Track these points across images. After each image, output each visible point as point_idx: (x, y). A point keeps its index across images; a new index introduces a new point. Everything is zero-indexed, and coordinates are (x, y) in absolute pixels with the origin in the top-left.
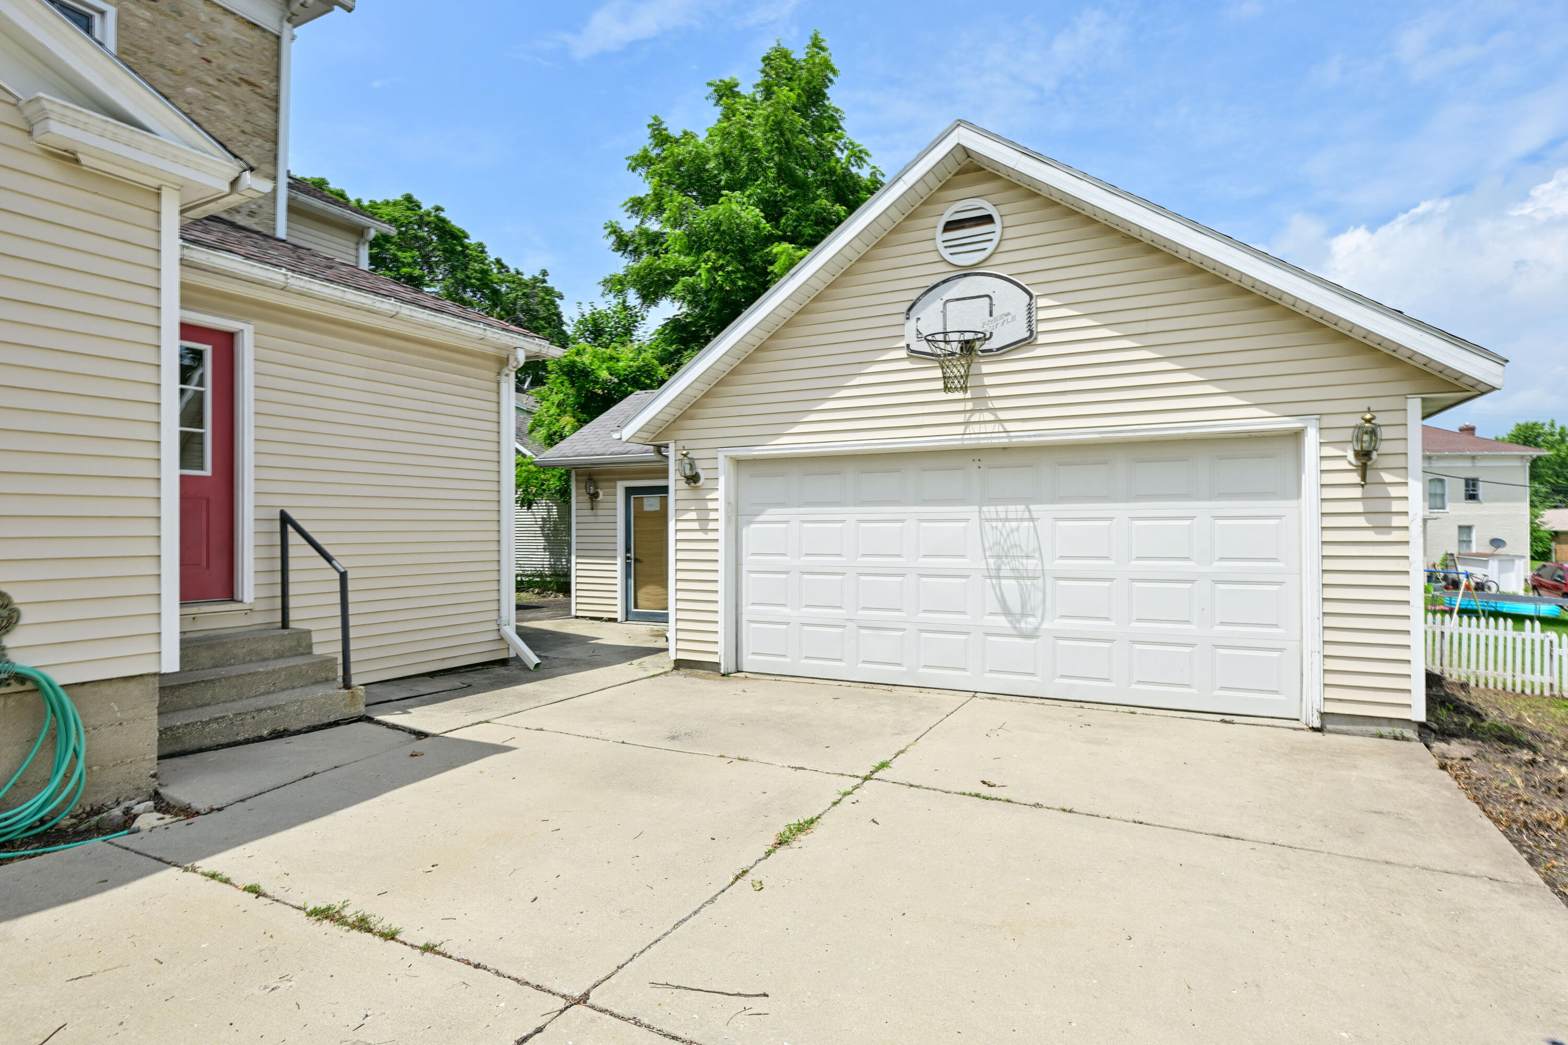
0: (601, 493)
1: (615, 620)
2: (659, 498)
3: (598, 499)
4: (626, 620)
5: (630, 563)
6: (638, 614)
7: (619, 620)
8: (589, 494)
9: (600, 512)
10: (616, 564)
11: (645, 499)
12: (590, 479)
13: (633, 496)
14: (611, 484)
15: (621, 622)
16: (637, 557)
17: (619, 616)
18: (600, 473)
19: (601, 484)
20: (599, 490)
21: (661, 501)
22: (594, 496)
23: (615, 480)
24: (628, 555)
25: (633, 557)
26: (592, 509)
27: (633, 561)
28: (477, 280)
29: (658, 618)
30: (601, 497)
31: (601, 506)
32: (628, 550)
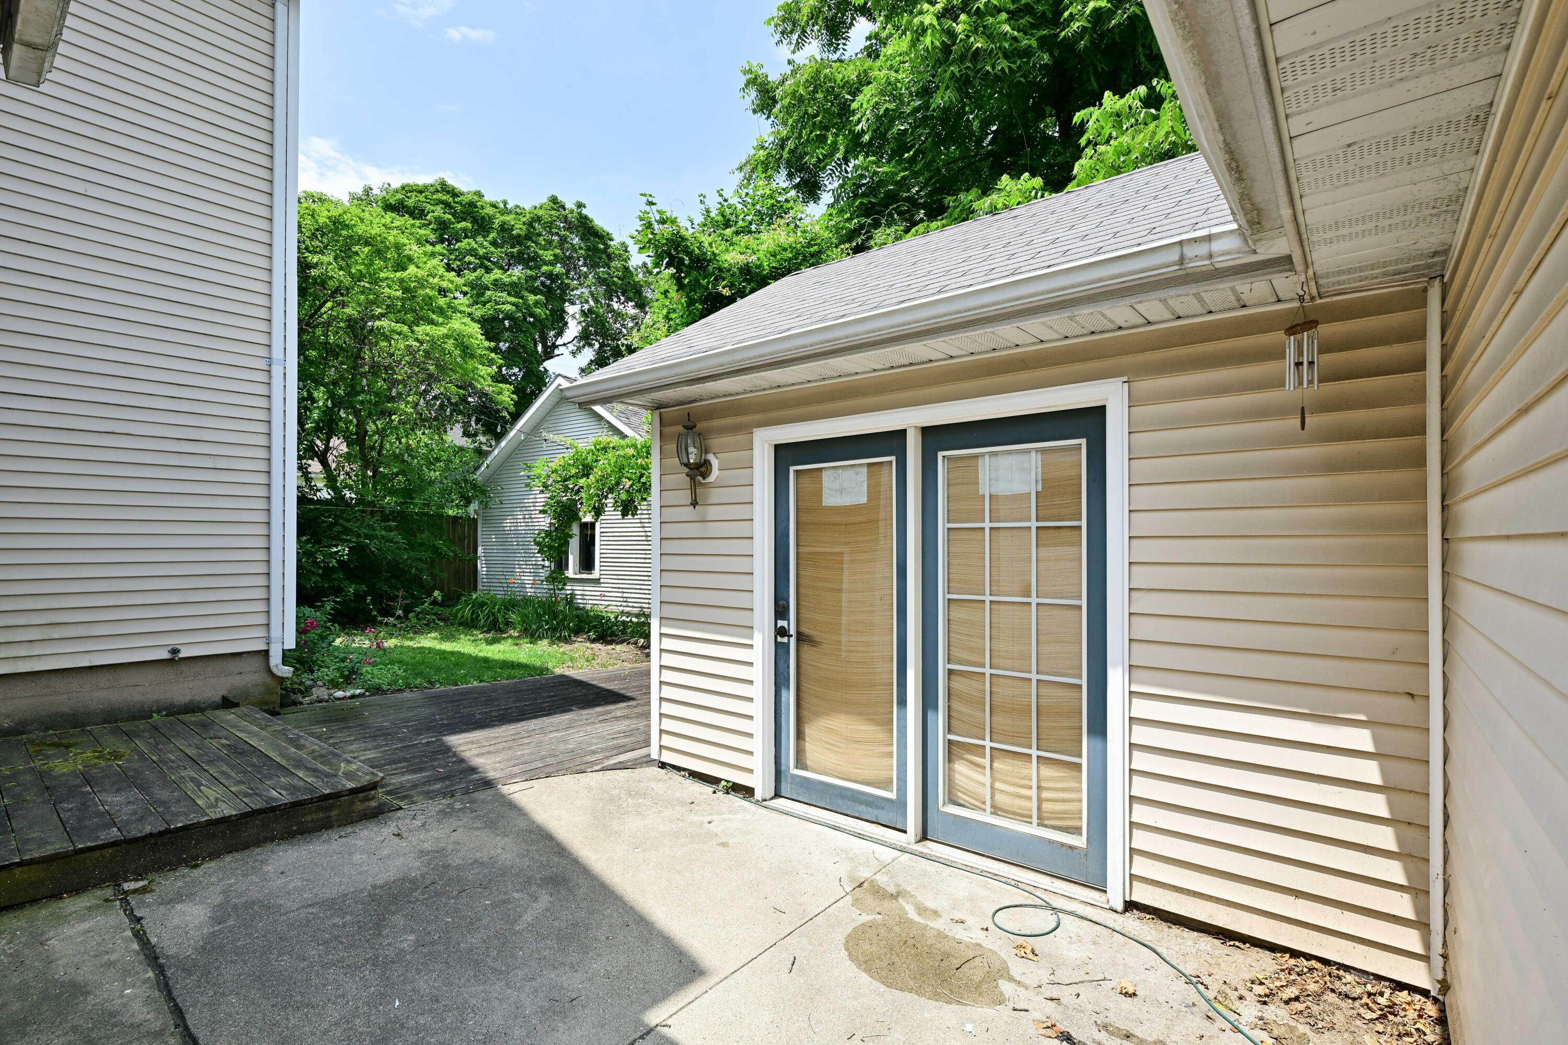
0: (715, 463)
1: (747, 792)
2: (865, 470)
3: (712, 478)
4: (777, 795)
5: (787, 645)
6: (806, 784)
7: (758, 795)
8: (687, 465)
9: (713, 512)
10: (751, 646)
11: (825, 476)
12: (690, 428)
13: (792, 469)
14: (740, 438)
15: (761, 803)
16: (805, 630)
17: (760, 782)
18: (713, 413)
19: (716, 442)
20: (711, 457)
21: (870, 476)
22: (700, 470)
23: (748, 429)
24: (781, 623)
25: (792, 631)
26: (694, 504)
27: (793, 641)
28: (619, 278)
29: (863, 808)
30: (715, 474)
31: (716, 495)
32: (781, 611)
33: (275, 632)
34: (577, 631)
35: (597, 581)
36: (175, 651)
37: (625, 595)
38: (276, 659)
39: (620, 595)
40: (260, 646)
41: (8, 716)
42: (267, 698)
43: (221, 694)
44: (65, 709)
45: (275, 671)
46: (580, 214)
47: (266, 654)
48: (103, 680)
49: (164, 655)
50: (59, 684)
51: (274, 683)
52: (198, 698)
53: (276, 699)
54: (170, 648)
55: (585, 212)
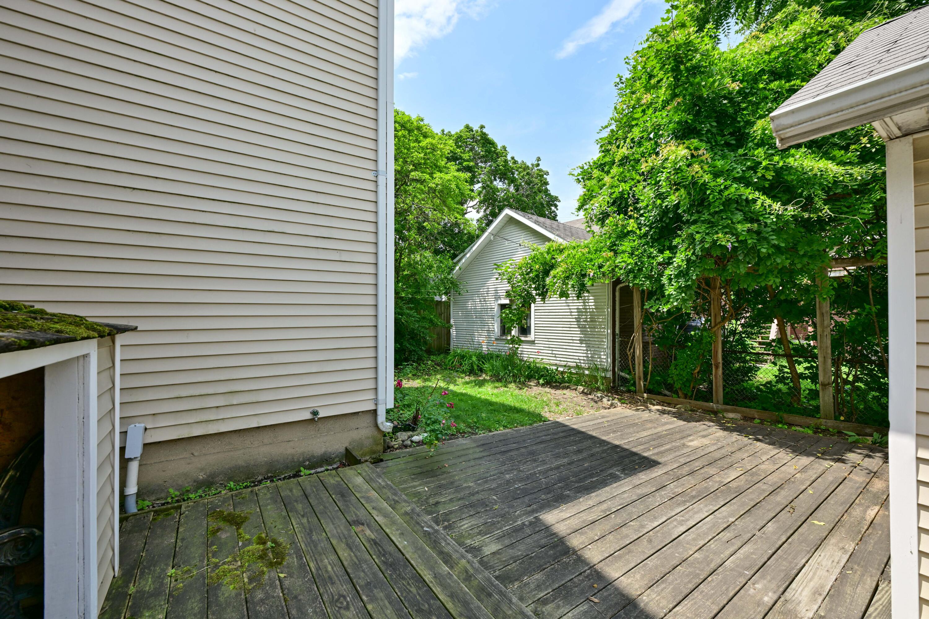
28: (501, 166)
33: (381, 396)
34: (530, 377)
35: (533, 342)
36: (315, 413)
37: (554, 352)
38: (382, 417)
39: (550, 352)
40: (370, 406)
41: (202, 470)
42: (375, 448)
43: (345, 446)
44: (241, 462)
45: (381, 427)
46: (482, 132)
47: (374, 412)
48: (267, 437)
49: (308, 416)
50: (237, 441)
51: (379, 436)
52: (330, 450)
53: (380, 448)
54: (311, 410)
55: (484, 130)
